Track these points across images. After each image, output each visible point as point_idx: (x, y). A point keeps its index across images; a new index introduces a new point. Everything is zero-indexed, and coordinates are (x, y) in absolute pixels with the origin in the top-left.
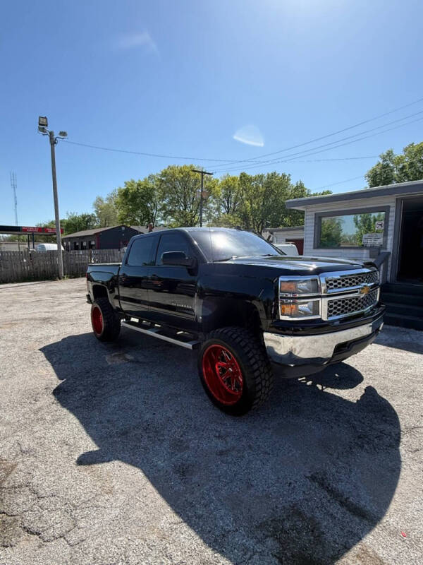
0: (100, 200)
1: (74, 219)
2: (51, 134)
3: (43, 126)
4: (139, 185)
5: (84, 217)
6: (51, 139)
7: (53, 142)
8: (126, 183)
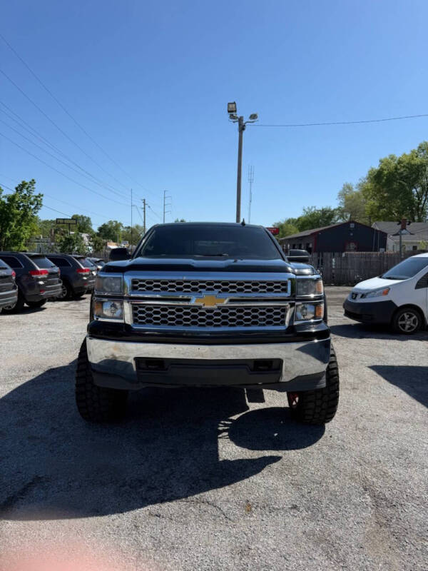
0: (348, 187)
1: (313, 215)
2: (241, 120)
3: (232, 112)
4: (400, 162)
5: (324, 212)
6: (240, 125)
7: (242, 128)
8: (381, 161)
